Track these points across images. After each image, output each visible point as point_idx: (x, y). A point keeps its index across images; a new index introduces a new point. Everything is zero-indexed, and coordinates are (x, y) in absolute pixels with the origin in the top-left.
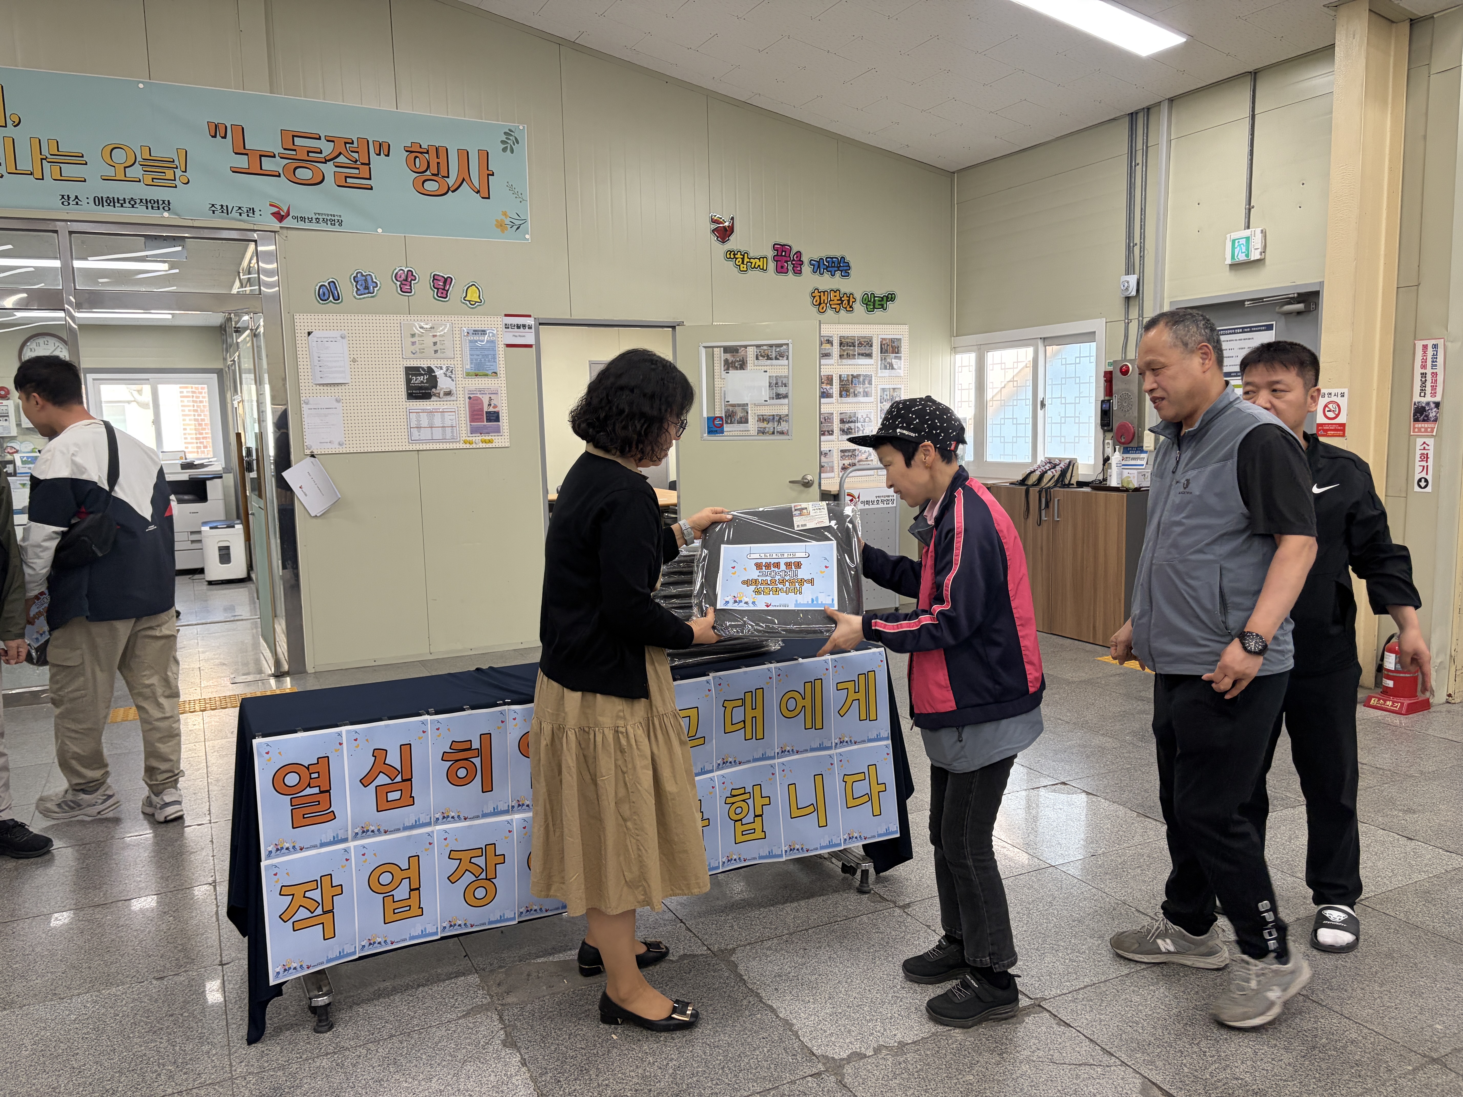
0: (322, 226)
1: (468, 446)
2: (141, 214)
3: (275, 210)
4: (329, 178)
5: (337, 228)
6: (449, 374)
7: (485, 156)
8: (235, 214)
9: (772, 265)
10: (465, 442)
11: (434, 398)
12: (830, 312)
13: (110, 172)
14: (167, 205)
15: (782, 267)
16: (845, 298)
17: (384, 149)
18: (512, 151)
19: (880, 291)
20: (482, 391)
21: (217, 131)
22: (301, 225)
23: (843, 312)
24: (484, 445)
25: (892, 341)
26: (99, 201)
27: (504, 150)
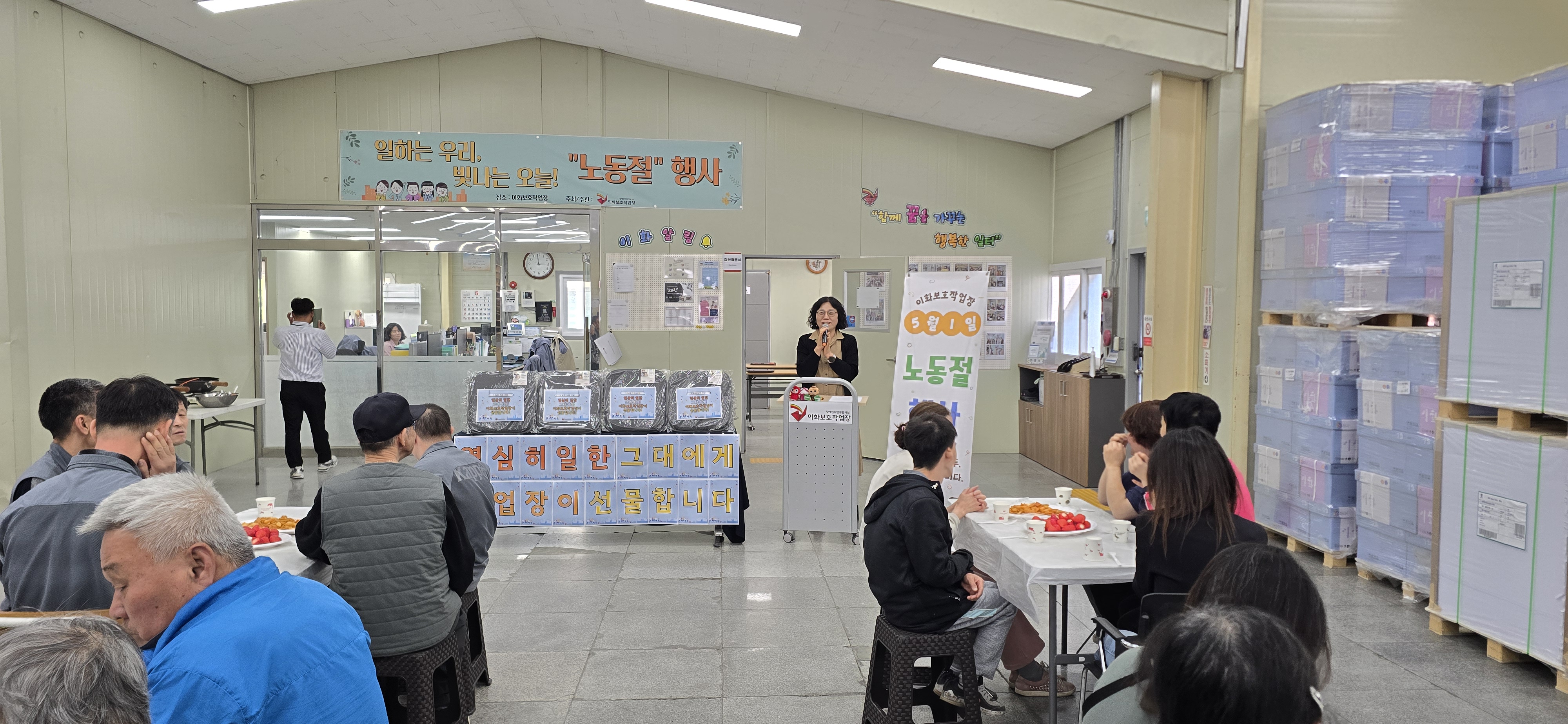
0: (624, 205)
1: (698, 329)
2: (534, 203)
3: (600, 198)
4: (629, 180)
5: (631, 206)
6: (690, 287)
7: (717, 161)
8: (579, 201)
9: (906, 218)
10: (697, 327)
11: (680, 301)
12: (948, 247)
13: (520, 182)
14: (546, 198)
15: (913, 219)
16: (961, 239)
17: (660, 161)
18: (734, 158)
19: (989, 234)
20: (708, 297)
21: (573, 158)
22: (613, 205)
23: (959, 248)
24: (708, 329)
25: (999, 267)
26: (514, 197)
27: (729, 157)
